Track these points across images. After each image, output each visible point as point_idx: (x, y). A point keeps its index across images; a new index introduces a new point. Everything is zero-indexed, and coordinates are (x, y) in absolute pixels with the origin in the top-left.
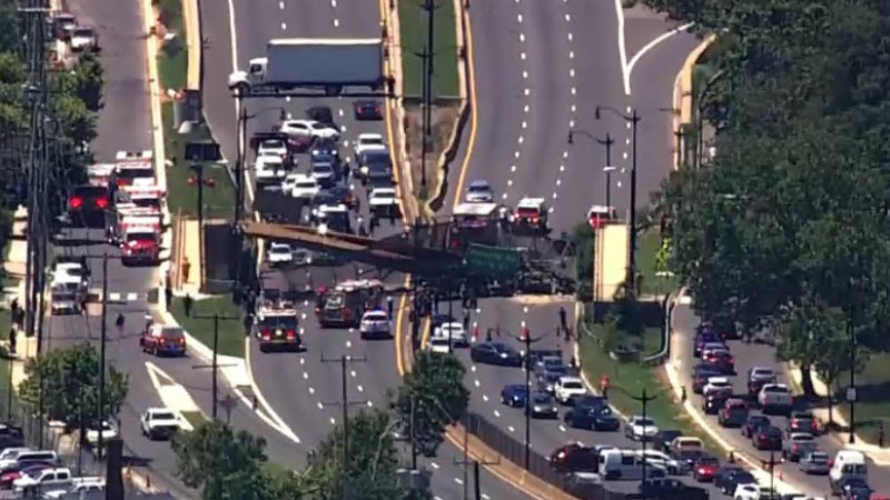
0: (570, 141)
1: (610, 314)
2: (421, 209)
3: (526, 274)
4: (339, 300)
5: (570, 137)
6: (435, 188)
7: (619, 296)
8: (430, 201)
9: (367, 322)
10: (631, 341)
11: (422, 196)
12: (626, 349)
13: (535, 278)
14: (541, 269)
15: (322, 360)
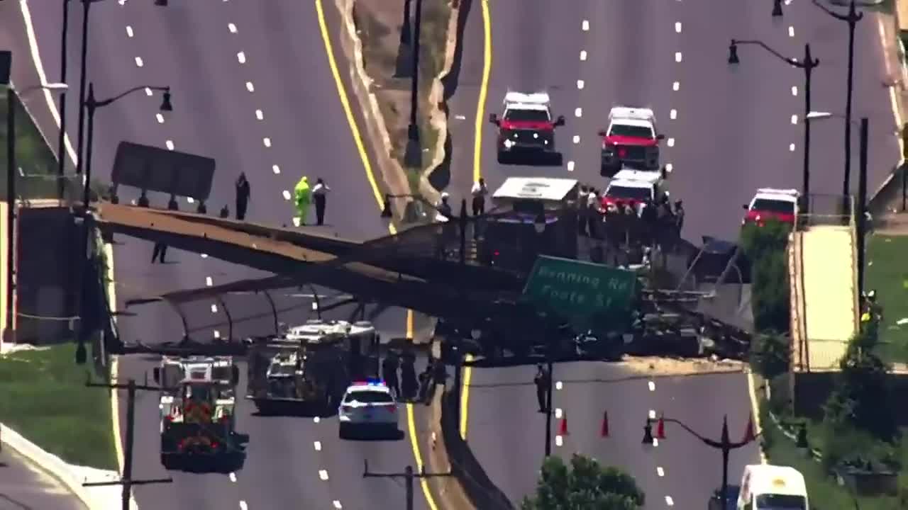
0: (734, 59)
1: (833, 399)
2: (414, 184)
3: (648, 317)
4: (293, 360)
5: (733, 49)
6: (433, 146)
7: (851, 363)
8: (428, 171)
9: (355, 404)
10: (875, 452)
11: (413, 160)
12: (869, 467)
13: (663, 325)
14: (675, 307)
15: (366, 475)
